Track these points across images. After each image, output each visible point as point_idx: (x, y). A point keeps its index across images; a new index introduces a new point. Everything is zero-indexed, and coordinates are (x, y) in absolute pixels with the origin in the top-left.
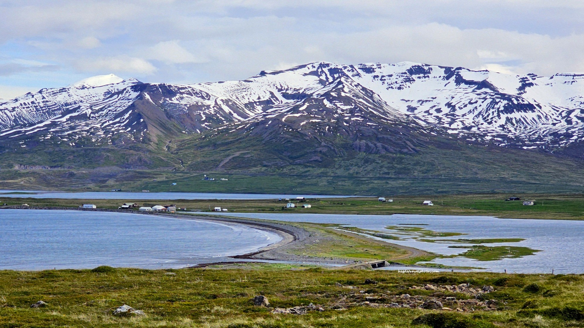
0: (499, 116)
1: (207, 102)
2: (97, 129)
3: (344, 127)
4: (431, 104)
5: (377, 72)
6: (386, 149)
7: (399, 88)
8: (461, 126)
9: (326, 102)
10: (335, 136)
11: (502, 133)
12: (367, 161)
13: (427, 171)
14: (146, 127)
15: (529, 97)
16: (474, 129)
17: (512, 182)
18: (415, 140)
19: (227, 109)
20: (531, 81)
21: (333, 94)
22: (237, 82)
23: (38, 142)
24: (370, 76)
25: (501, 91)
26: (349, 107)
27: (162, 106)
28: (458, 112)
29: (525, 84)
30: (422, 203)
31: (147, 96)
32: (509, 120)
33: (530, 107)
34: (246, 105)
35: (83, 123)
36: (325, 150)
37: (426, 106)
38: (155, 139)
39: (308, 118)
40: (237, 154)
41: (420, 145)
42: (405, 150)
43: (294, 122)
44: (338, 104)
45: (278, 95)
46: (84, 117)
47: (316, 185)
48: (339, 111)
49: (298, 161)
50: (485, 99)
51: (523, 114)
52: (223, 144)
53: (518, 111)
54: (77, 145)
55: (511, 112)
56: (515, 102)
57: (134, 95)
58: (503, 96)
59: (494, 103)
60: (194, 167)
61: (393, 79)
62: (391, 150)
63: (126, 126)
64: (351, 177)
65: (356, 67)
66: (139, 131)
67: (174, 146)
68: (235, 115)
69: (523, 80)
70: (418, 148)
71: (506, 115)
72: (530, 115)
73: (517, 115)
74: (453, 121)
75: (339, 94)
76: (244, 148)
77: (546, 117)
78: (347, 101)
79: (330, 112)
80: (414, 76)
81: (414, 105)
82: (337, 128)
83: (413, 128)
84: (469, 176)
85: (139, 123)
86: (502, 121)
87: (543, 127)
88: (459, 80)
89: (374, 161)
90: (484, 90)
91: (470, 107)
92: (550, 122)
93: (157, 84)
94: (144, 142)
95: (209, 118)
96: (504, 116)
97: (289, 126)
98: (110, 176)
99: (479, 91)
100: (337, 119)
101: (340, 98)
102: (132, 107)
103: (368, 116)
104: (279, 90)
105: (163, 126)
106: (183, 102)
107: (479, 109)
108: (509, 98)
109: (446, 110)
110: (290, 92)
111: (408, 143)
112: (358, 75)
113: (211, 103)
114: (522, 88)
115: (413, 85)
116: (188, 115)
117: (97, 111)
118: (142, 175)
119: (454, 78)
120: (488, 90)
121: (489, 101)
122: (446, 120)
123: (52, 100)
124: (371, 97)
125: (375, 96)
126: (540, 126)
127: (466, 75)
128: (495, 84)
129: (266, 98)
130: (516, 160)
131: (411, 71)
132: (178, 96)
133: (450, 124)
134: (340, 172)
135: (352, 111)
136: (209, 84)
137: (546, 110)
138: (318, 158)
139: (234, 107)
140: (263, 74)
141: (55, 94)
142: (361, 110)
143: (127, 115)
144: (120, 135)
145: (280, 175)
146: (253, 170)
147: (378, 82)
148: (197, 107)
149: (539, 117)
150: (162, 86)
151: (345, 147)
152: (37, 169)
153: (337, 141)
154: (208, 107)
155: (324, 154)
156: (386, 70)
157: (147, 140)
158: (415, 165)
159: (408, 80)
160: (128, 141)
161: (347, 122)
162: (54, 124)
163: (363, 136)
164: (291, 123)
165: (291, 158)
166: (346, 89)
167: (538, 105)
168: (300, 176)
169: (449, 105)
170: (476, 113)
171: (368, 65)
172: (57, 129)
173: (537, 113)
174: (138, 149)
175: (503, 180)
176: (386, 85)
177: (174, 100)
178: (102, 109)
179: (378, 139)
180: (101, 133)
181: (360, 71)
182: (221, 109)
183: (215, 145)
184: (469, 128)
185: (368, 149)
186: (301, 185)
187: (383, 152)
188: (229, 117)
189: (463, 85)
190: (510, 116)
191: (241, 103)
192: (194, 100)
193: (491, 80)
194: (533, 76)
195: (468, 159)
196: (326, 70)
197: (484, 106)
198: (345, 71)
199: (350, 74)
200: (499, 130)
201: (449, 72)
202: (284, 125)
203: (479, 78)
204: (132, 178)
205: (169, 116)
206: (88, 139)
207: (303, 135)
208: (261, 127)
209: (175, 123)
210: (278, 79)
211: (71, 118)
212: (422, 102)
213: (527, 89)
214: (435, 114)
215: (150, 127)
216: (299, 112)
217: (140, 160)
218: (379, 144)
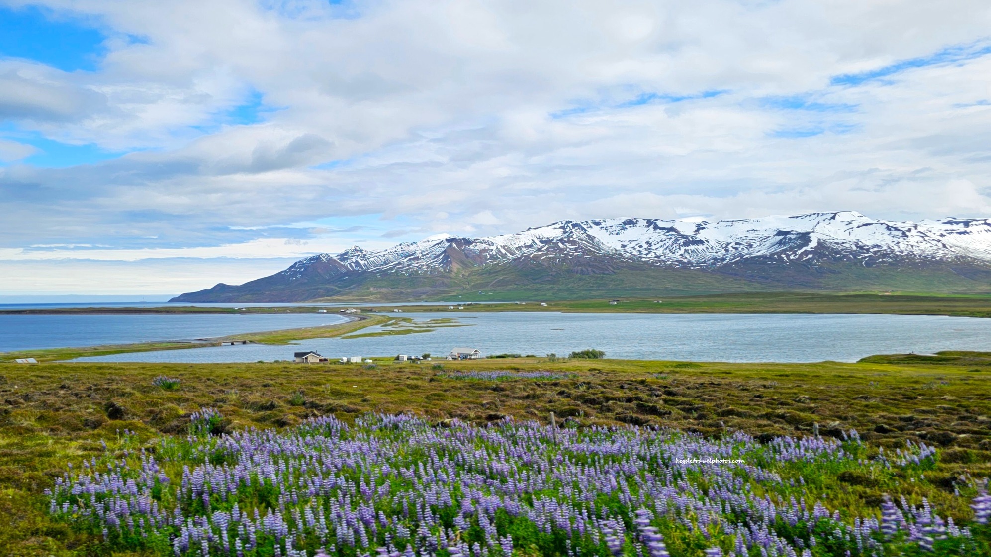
0: (680, 249)
1: (491, 248)
2: (423, 266)
3: (569, 259)
4: (636, 243)
5: (603, 224)
6: (594, 272)
7: (617, 234)
8: (654, 256)
9: (560, 244)
10: (563, 265)
11: (681, 259)
12: (580, 279)
13: (618, 285)
14: (451, 263)
15: (701, 236)
16: (662, 258)
17: (672, 290)
18: (614, 266)
19: (503, 251)
20: (704, 226)
21: (565, 239)
22: (511, 235)
23: (387, 274)
24: (598, 227)
25: (682, 233)
26: (574, 247)
27: (463, 251)
28: (653, 247)
29: (699, 228)
30: (540, 305)
31: (454, 245)
32: (686, 251)
33: (701, 242)
34: (516, 249)
35: (416, 262)
36: (554, 274)
37: (633, 245)
38: (455, 270)
39: (546, 254)
40: (501, 278)
41: (618, 269)
42: (607, 272)
43: (537, 258)
44: (568, 246)
45: (537, 242)
46: (417, 259)
47: (545, 295)
48: (568, 250)
49: (537, 281)
50: (671, 238)
51: (696, 247)
52: (494, 273)
53: (693, 245)
54: (410, 275)
55: (688, 246)
56: (691, 239)
57: (447, 244)
58: (683, 236)
59: (677, 240)
60: (475, 286)
61: (613, 228)
62: (597, 272)
63: (440, 263)
64: (568, 290)
65: (589, 222)
66: (447, 266)
67: (467, 274)
68: (509, 255)
69: (698, 225)
70: (616, 271)
71: (684, 248)
72: (700, 247)
73: (692, 248)
74: (649, 253)
75: (569, 239)
76: (506, 274)
77: (712, 248)
78: (574, 243)
79: (562, 250)
80: (627, 226)
81: (625, 244)
82: (564, 260)
83: (616, 259)
84: (644, 287)
85: (447, 261)
86: (682, 252)
87: (709, 255)
88: (656, 227)
89: (585, 280)
90: (671, 233)
91: (661, 244)
92: (714, 251)
93: (461, 238)
94: (448, 272)
95: (492, 257)
96: (683, 249)
97: (534, 260)
98: (424, 293)
99: (667, 234)
100: (565, 254)
101: (569, 242)
102: (445, 252)
103: (586, 251)
104: (538, 239)
105: (462, 262)
106: (477, 248)
107: (667, 245)
108: (686, 237)
109: (646, 246)
110: (544, 239)
111: (610, 268)
112: (591, 227)
113: (494, 248)
114: (697, 231)
115: (626, 232)
116: (479, 256)
117: (425, 255)
118: (444, 292)
119: (652, 226)
120: (674, 233)
121: (674, 239)
122: (645, 252)
123: (407, 249)
124: (592, 240)
125: (596, 240)
126: (708, 254)
127: (660, 224)
128: (679, 229)
129: (529, 244)
130: (680, 276)
131: (625, 223)
132: (474, 244)
133: (647, 255)
134: (561, 287)
135: (576, 250)
136: (494, 236)
137: (712, 243)
138: (549, 279)
139: (509, 250)
140: (529, 229)
141: (409, 246)
142: (582, 248)
143: (441, 257)
144: (435, 269)
145: (524, 289)
146: (509, 287)
147: (603, 230)
148: (485, 251)
149: (707, 248)
150: (464, 239)
151: (568, 271)
152: (384, 290)
153: (563, 268)
154: (492, 250)
155: (554, 276)
156: (609, 223)
157: (450, 271)
158: (611, 281)
159: (623, 228)
160: (439, 272)
161: (571, 256)
162: (399, 263)
163: (581, 265)
164: (536, 258)
165: (533, 279)
166: (574, 236)
167: (707, 241)
168: (536, 290)
169: (647, 243)
170: (665, 247)
171: (597, 220)
172: (401, 266)
173: (705, 246)
174: (444, 277)
175: (666, 289)
176: (608, 233)
177: (471, 247)
178: (428, 254)
179: (590, 266)
180: (425, 268)
181: (592, 225)
182: (500, 251)
183: (490, 273)
184: (658, 257)
185: (582, 272)
186: (535, 295)
187: (592, 274)
188: (504, 256)
189: (658, 230)
190: (687, 248)
191: (513, 247)
192: (484, 246)
193: (676, 226)
194: (705, 223)
195: (648, 276)
196: (570, 225)
197: (670, 243)
198: (582, 225)
199: (585, 227)
200: (679, 258)
201: (650, 222)
202: (531, 259)
203: (668, 225)
204: (436, 294)
205: (467, 257)
206: (416, 271)
207: (542, 265)
208: (517, 261)
209: (471, 261)
210: (538, 232)
211: (410, 260)
212: (630, 242)
213: (701, 231)
214: (639, 249)
215: (454, 264)
216: (541, 251)
217: (443, 283)
218: (590, 269)
